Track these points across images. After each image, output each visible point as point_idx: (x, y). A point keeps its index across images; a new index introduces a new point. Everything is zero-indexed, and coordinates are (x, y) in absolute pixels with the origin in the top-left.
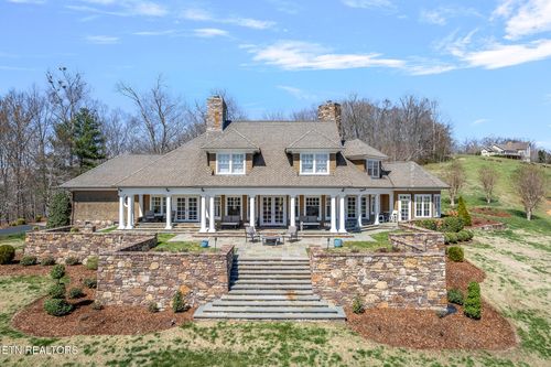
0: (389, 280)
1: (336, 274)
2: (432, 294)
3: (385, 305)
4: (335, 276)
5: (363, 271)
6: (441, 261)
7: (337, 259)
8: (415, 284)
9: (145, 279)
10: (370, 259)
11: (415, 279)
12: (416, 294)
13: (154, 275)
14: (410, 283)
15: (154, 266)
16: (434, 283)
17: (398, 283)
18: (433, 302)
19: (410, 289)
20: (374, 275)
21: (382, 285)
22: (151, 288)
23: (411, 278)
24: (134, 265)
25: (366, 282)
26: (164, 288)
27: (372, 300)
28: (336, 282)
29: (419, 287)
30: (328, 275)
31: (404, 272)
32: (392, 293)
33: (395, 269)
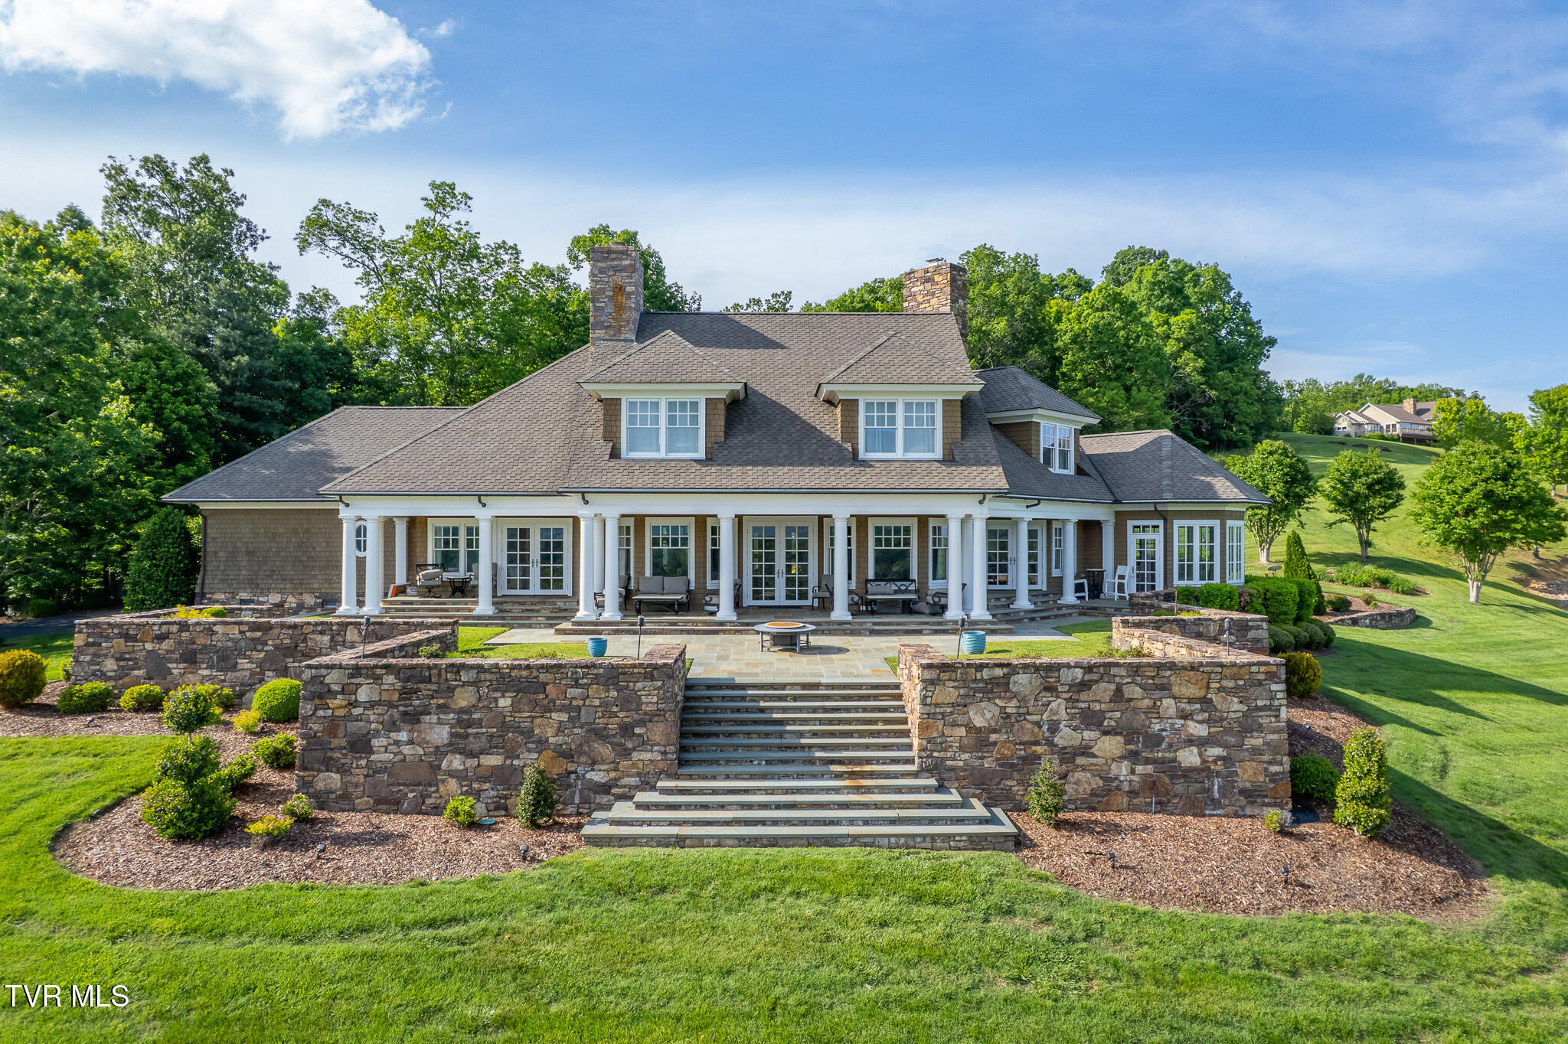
0: (1129, 734)
1: (982, 715)
2: (1249, 772)
3: (1119, 804)
4: (979, 722)
5: (1059, 707)
6: (1273, 678)
7: (986, 674)
8: (1202, 743)
9: (440, 735)
10: (1079, 674)
11: (1203, 730)
12: (1205, 770)
13: (464, 721)
14: (1190, 741)
15: (464, 698)
16: (1256, 741)
17: (1155, 741)
18: (1252, 794)
19: (1189, 757)
20: (1090, 719)
22: (456, 762)
23: (1193, 728)
24: (405, 695)
25: (1066, 737)
26: (493, 760)
27: (1085, 789)
28: (982, 739)
29: (1215, 751)
30: (961, 720)
31: (1172, 711)
32: (1139, 769)
33: (1147, 702)
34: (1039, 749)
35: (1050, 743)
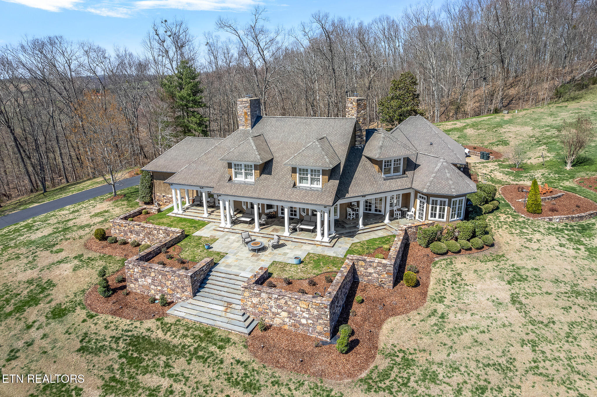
0: (289, 313)
1: (255, 300)
2: (319, 328)
3: (287, 327)
4: (254, 302)
5: (272, 303)
6: (326, 308)
7: (255, 291)
8: (307, 319)
9: (150, 281)
10: (277, 296)
11: (307, 316)
12: (307, 325)
13: (153, 279)
14: (304, 318)
15: (153, 274)
16: (321, 321)
17: (296, 316)
18: (320, 333)
19: (304, 321)
20: (279, 307)
21: (284, 314)
22: (152, 287)
23: (305, 314)
24: (143, 272)
25: (274, 310)
26: (159, 288)
27: (278, 322)
28: (255, 306)
29: (310, 321)
30: (250, 300)
31: (299, 310)
32: (291, 321)
33: (293, 306)
34: (268, 311)
35: (271, 310)
